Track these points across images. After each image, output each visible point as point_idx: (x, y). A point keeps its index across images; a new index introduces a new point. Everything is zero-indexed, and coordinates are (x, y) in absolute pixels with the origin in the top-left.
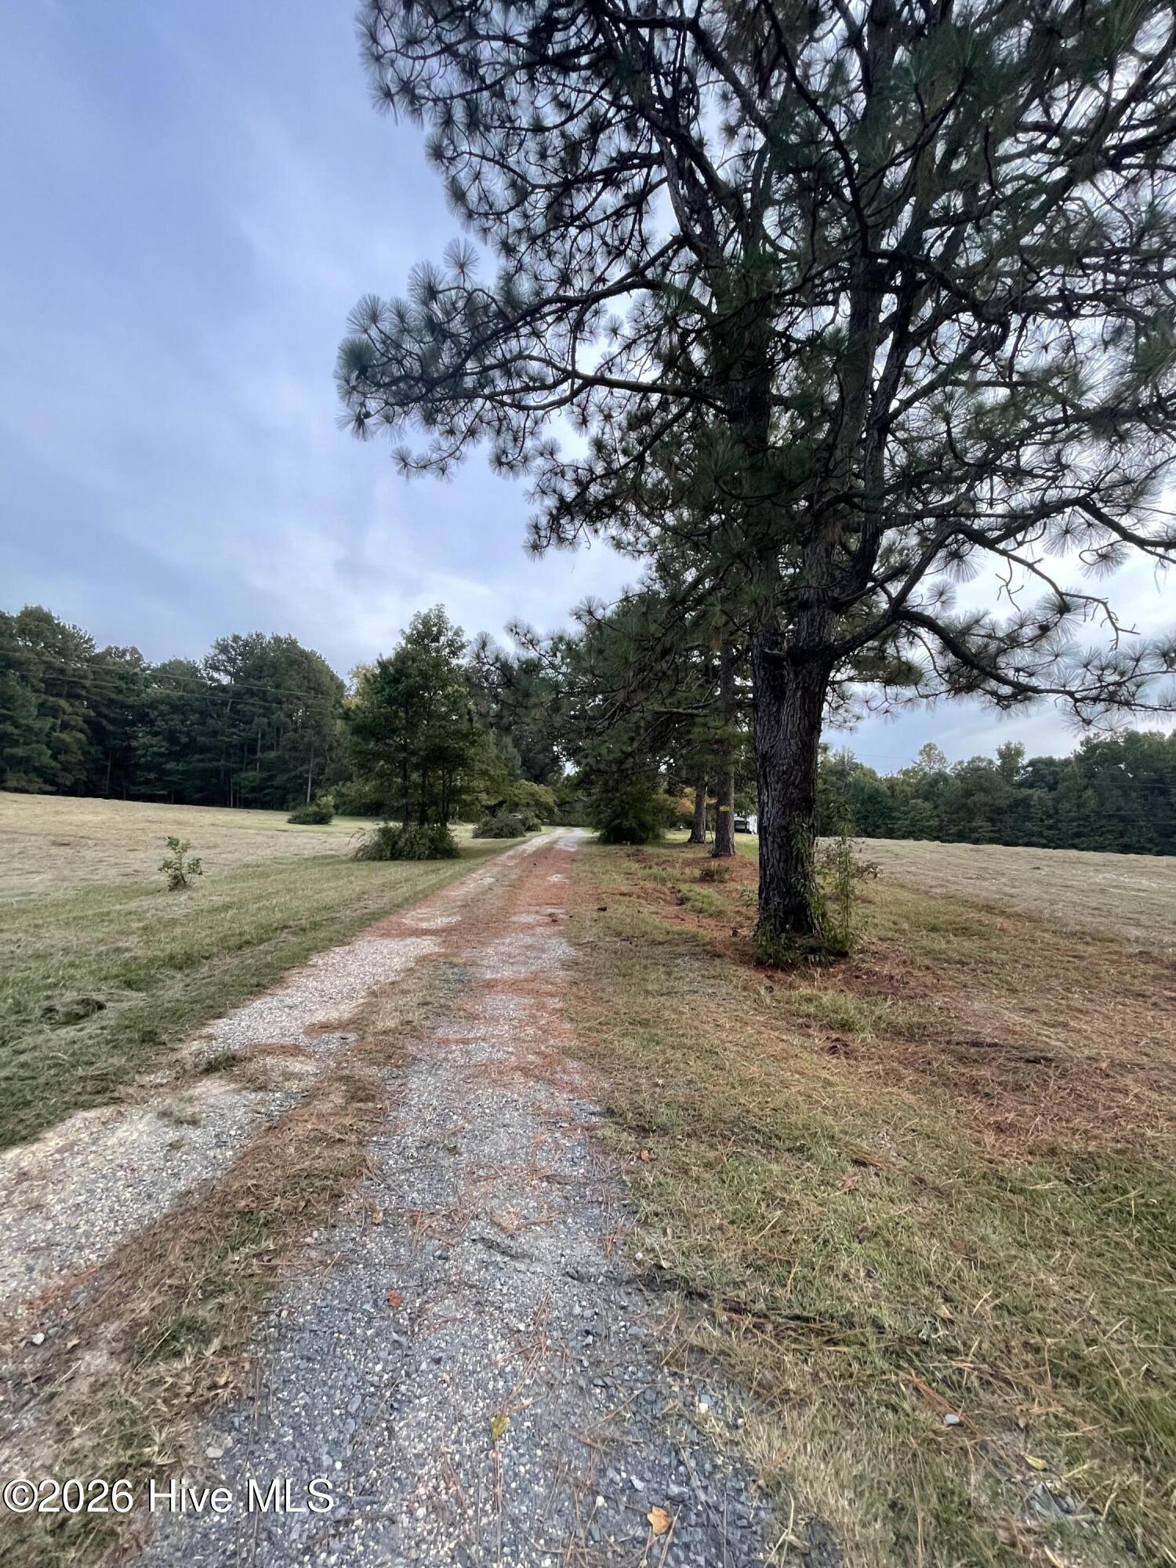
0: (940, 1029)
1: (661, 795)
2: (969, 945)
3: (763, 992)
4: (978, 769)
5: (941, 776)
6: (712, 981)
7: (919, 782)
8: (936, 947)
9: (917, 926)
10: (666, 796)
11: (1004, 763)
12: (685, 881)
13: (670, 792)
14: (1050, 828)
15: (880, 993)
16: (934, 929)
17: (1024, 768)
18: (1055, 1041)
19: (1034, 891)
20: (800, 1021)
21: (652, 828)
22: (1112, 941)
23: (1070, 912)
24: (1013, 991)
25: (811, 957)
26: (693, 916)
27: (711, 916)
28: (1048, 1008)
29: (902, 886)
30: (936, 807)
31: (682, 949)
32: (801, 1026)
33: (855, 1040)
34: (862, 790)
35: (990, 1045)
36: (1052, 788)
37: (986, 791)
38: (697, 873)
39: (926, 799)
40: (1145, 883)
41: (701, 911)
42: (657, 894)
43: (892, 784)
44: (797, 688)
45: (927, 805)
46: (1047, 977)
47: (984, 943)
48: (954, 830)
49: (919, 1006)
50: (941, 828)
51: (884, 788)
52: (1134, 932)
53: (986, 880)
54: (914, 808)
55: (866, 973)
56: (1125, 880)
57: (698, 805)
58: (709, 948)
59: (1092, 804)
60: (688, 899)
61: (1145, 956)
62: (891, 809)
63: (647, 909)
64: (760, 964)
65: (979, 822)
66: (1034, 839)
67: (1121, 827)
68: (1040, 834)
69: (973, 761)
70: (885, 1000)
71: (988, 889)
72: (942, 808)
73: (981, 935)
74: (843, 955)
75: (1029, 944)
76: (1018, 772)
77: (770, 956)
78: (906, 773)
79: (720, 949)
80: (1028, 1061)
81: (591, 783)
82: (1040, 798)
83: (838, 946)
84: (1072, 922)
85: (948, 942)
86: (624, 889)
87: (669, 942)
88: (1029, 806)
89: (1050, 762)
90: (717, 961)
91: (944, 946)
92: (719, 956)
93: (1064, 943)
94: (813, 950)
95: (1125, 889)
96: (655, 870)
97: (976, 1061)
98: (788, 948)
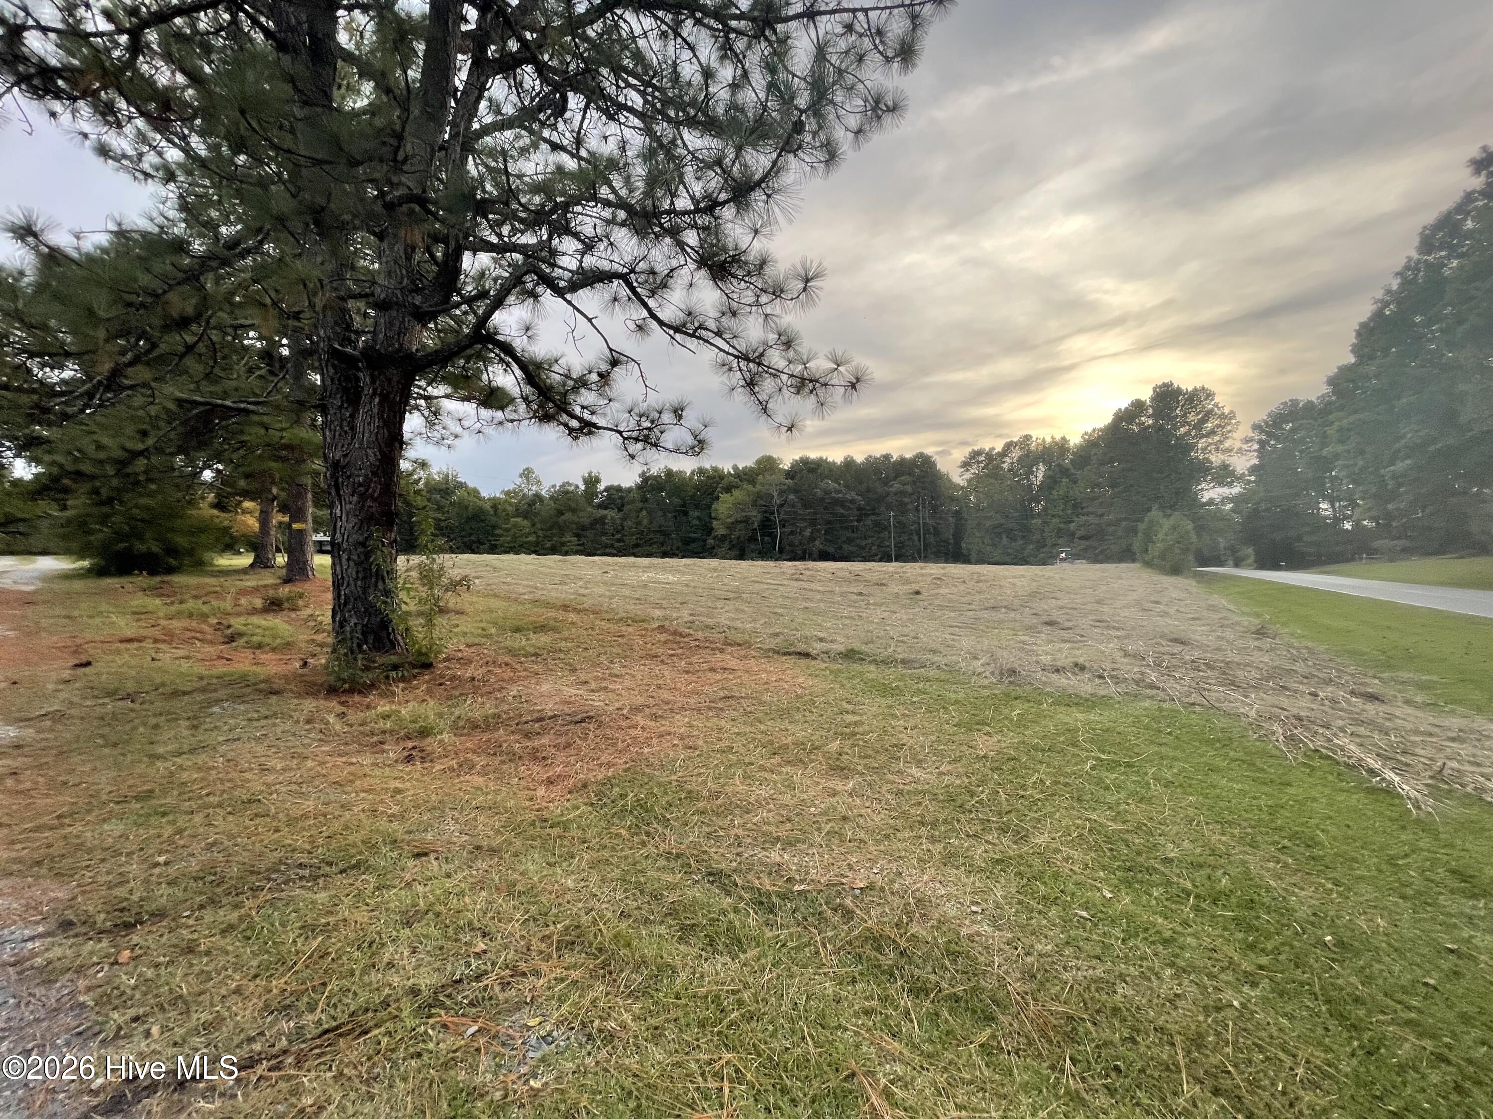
0: (512, 714)
1: (205, 509)
2: (544, 639)
3: (332, 719)
4: (567, 492)
5: (538, 497)
6: (263, 722)
7: (520, 502)
8: (516, 645)
9: (502, 628)
10: (215, 512)
11: (587, 488)
12: (239, 614)
13: (219, 505)
14: (619, 541)
15: (461, 695)
16: (518, 630)
17: (601, 493)
18: (597, 702)
19: (601, 590)
20: (375, 739)
21: (191, 552)
22: (643, 621)
23: (621, 603)
24: (574, 670)
25: (393, 674)
26: (248, 653)
27: (274, 650)
28: (596, 679)
29: (496, 596)
30: (534, 525)
31: (221, 693)
32: (374, 745)
33: (431, 744)
34: (467, 508)
35: (550, 718)
36: (620, 510)
37: (574, 511)
38: (258, 603)
39: (525, 517)
40: (671, 578)
41: (260, 646)
42: (189, 634)
43: (495, 504)
44: (375, 394)
45: (525, 522)
46: (598, 656)
47: (557, 636)
48: (548, 545)
49: (496, 699)
50: (537, 543)
51: (488, 506)
52: (658, 613)
53: (566, 584)
54: (515, 526)
55: (451, 680)
56: (661, 577)
57: (264, 520)
58: (262, 686)
59: (645, 522)
60: (241, 635)
61: (662, 629)
62: (494, 527)
63: (168, 655)
64: (332, 691)
65: (568, 537)
66: (608, 550)
67: (662, 539)
68: (612, 546)
69: (563, 485)
70: (465, 700)
71: (567, 593)
72: (538, 526)
73: (555, 630)
74: (428, 666)
75: (590, 631)
76: (597, 496)
77: (344, 681)
78: (507, 493)
79: (278, 684)
80: (577, 722)
81: (66, 491)
82: (612, 518)
83: (423, 658)
84: (621, 611)
85: (528, 639)
86: (129, 633)
87: (203, 690)
88: (604, 524)
89: (619, 489)
90: (274, 699)
91: (524, 642)
92: (276, 693)
93: (614, 627)
94: (395, 667)
95: (659, 583)
96: (190, 604)
97: (538, 733)
98: (367, 669)
